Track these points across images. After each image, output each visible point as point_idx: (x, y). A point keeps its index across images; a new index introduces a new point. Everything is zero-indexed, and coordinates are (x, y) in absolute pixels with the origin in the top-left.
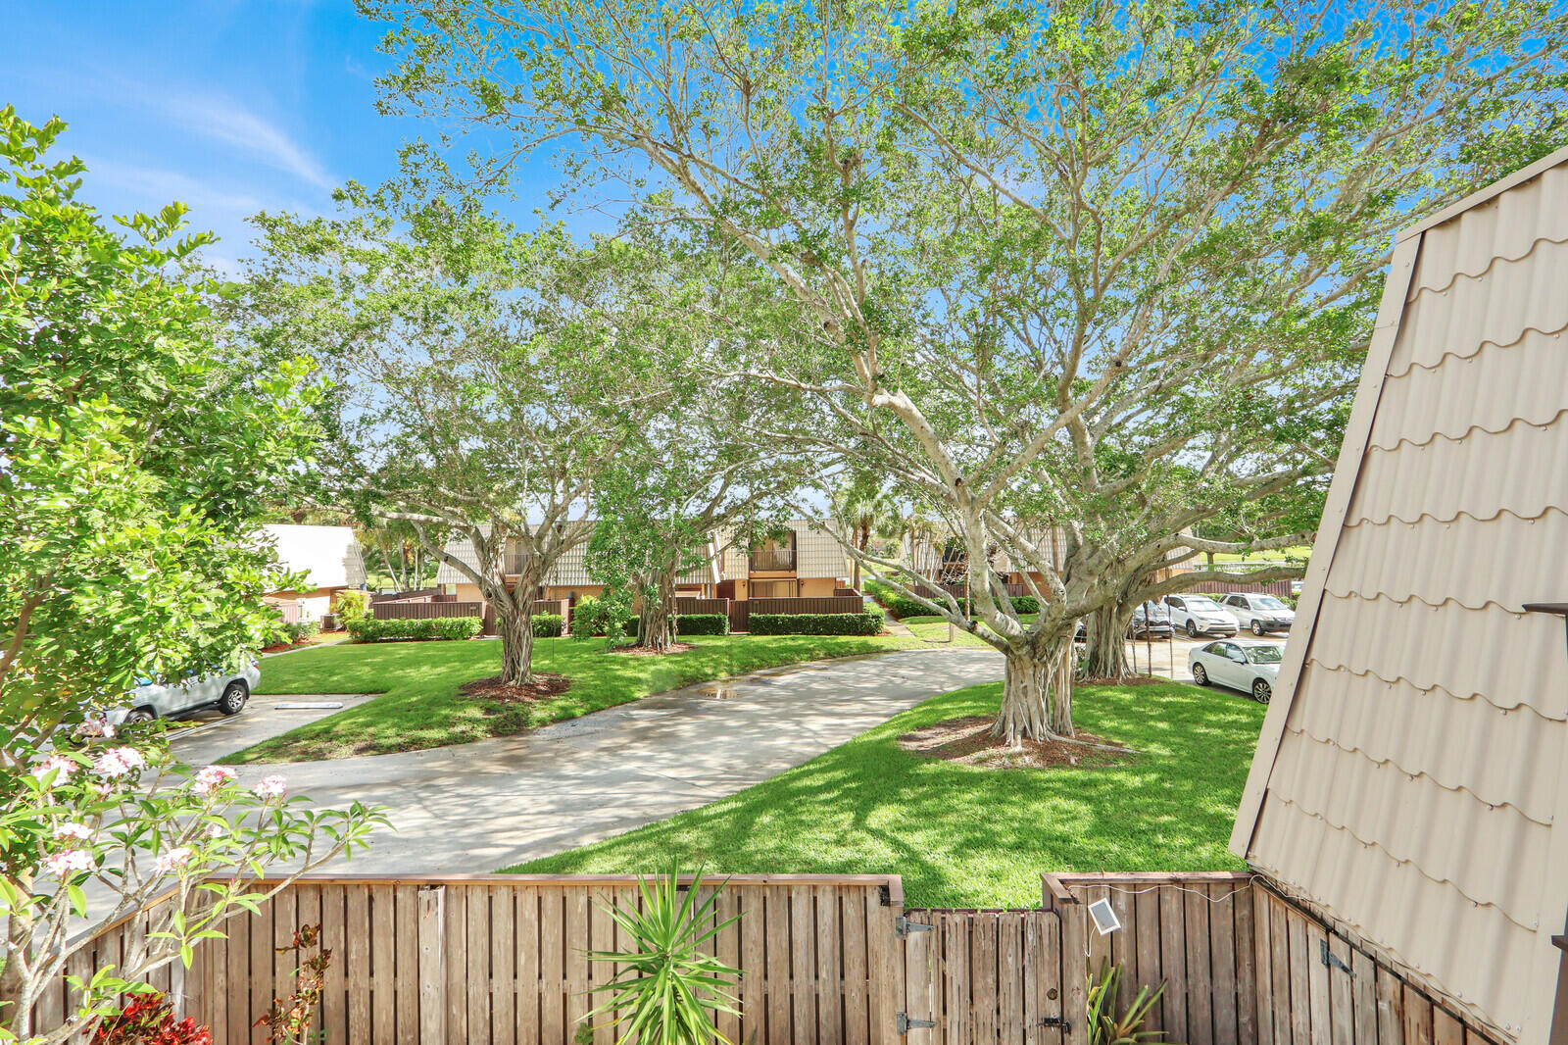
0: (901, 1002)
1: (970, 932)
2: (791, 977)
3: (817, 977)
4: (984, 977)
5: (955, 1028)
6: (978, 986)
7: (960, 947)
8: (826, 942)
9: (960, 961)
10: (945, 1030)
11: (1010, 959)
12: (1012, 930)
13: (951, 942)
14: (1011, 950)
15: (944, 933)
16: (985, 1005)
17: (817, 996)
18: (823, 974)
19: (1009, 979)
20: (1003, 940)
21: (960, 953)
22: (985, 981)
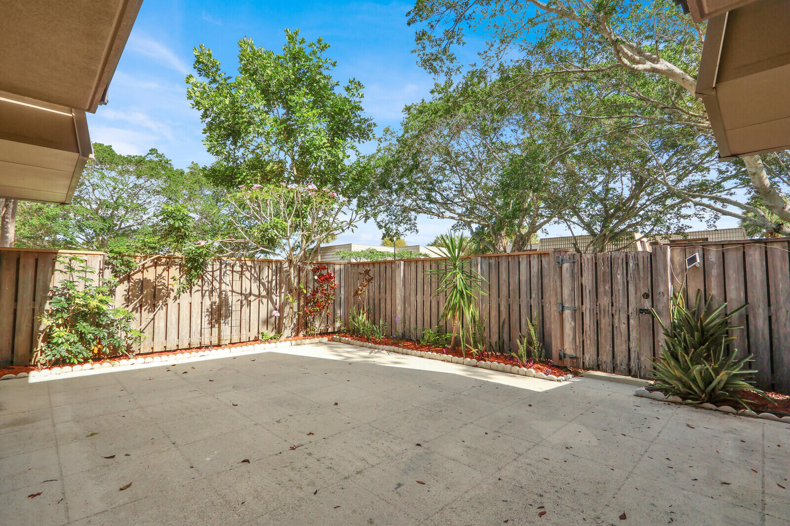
0: (559, 297)
1: (596, 263)
2: (520, 298)
3: (531, 298)
4: (604, 286)
5: (588, 312)
6: (601, 290)
7: (590, 270)
8: (535, 281)
9: (590, 278)
10: (583, 313)
11: (619, 277)
12: (620, 261)
13: (585, 268)
14: (620, 272)
15: (581, 264)
16: (605, 301)
17: (531, 306)
18: (533, 295)
19: (619, 286)
20: (615, 266)
21: (590, 273)
22: (604, 288)
